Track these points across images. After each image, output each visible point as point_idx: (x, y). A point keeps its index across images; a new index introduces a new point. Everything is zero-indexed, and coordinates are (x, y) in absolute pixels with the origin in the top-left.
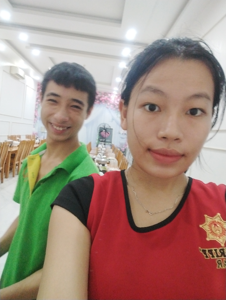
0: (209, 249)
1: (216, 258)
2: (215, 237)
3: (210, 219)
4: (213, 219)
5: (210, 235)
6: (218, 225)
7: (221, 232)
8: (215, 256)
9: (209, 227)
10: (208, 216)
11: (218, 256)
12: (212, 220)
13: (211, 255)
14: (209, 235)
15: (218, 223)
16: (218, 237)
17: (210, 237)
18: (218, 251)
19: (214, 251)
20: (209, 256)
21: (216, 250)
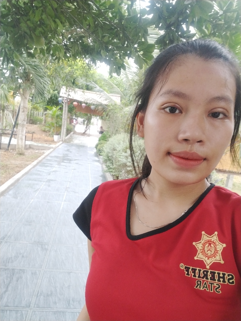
0: (194, 268)
1: (197, 278)
2: (204, 258)
3: (206, 237)
4: (209, 237)
5: (201, 254)
6: (212, 245)
7: (212, 253)
8: (197, 276)
9: (202, 246)
10: (205, 234)
11: (199, 277)
12: (208, 239)
13: (193, 274)
14: (199, 253)
15: (213, 242)
16: (207, 258)
17: (199, 256)
18: (202, 272)
19: (197, 271)
20: (191, 275)
21: (200, 271)
